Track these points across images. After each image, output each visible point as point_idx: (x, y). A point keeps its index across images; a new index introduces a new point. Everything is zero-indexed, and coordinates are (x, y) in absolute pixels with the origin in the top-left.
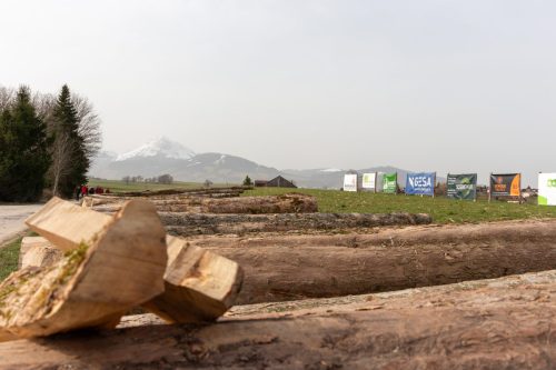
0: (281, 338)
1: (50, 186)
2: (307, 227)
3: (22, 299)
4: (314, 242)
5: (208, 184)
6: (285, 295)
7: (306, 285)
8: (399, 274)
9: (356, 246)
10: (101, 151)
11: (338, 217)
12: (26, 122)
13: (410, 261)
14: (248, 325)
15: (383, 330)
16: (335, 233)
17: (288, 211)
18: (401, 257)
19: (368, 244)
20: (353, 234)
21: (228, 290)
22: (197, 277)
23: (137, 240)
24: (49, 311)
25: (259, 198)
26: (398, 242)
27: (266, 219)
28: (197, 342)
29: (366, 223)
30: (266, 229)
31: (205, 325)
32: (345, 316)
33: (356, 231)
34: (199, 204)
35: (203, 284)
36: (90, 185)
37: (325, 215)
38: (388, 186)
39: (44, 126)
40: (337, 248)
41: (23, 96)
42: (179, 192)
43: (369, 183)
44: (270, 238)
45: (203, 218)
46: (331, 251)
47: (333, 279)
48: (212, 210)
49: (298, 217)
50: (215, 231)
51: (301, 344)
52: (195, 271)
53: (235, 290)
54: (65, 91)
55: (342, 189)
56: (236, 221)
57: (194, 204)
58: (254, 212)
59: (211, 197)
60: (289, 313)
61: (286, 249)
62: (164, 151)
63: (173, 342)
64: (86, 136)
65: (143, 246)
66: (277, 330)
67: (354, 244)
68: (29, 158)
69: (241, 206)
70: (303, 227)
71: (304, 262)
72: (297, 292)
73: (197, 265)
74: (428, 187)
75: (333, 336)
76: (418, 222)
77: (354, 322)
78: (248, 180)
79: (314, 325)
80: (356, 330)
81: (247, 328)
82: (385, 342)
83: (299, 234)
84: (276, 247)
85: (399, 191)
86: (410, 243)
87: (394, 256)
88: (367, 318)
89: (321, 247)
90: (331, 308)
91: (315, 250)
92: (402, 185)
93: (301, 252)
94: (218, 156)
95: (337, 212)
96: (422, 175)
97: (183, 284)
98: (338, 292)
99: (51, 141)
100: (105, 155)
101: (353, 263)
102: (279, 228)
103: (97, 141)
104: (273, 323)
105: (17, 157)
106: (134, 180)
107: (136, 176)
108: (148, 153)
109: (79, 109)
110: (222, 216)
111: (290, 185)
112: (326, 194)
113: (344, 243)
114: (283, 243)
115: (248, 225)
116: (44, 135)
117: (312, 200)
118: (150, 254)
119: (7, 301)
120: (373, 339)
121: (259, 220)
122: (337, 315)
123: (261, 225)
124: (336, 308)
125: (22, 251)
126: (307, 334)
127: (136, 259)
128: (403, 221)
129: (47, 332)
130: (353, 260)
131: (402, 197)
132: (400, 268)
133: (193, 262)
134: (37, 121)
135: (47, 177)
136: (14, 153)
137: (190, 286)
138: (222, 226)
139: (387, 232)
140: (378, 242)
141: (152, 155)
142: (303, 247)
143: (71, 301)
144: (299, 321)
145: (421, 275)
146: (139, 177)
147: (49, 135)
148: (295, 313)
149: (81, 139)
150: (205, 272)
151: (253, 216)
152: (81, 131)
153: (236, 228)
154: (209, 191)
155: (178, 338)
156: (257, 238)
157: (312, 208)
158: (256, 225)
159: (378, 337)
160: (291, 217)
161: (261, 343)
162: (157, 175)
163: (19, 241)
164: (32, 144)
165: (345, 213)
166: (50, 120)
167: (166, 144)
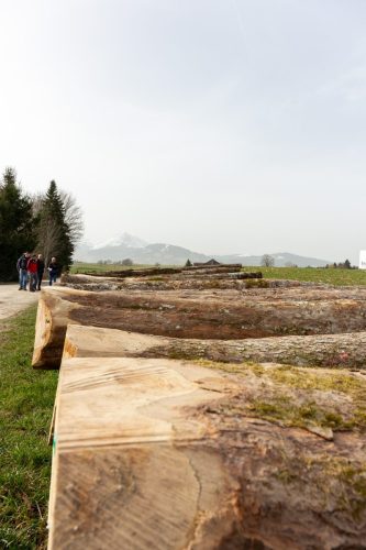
5: (158, 265)
12: (12, 202)
39: (30, 207)
41: (10, 177)
54: (53, 185)
62: (126, 243)
64: (71, 225)
78: (189, 263)
94: (164, 245)
99: (37, 222)
103: (80, 228)
106: (106, 263)
107: (107, 260)
109: (64, 201)
116: (30, 215)
134: (23, 202)
147: (34, 216)
149: (67, 227)
152: (67, 220)
164: (19, 224)
167: (127, 238)
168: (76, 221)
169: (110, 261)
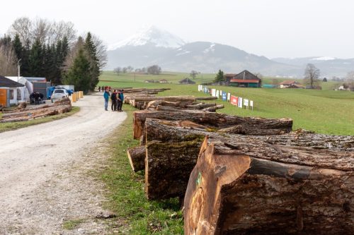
62: (153, 41)
94: (208, 45)
106: (125, 71)
107: (126, 67)
108: (138, 43)
141: (141, 44)
146: (129, 68)
162: (147, 65)
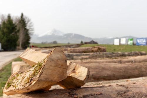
0: (103, 93)
1: (19, 46)
2: (103, 57)
3: (19, 81)
4: (107, 62)
5: (69, 43)
6: (97, 80)
7: (104, 76)
8: (136, 72)
9: (121, 63)
10: (34, 34)
11: (113, 53)
12: (10, 25)
13: (140, 68)
14: (91, 89)
15: (138, 91)
16: (113, 59)
17: (96, 52)
18: (137, 67)
19: (125, 62)
20: (119, 59)
21: (85, 77)
22: (75, 73)
23: (58, 61)
24: (30, 84)
25: (87, 48)
26: (135, 61)
27: (89, 55)
28: (76, 94)
29: (123, 55)
30: (90, 58)
31: (77, 89)
32: (124, 86)
33: (120, 58)
34: (67, 50)
35: (77, 75)
36: (31, 45)
37: (109, 53)
38: (130, 42)
39: (16, 26)
40: (114, 64)
41: (9, 17)
42: (60, 46)
43: (123, 42)
44: (92, 61)
45: (68, 55)
46: (113, 65)
47: (114, 74)
48: (71, 52)
49: (100, 54)
50: (73, 59)
51: (110, 95)
52: (74, 71)
53: (87, 77)
54: (22, 15)
55: (114, 44)
56: (79, 55)
57: (65, 50)
58: (85, 52)
59: (70, 48)
60: (103, 85)
61: (97, 64)
62: (54, 33)
63: (68, 94)
64: (29, 29)
65: (60, 63)
66: (101, 90)
67: (120, 62)
68: (12, 37)
69: (81, 51)
70: (102, 57)
71: (104, 69)
72: (101, 79)
73: (74, 69)
74: (144, 43)
75: (121, 93)
76: (142, 54)
77: (127, 88)
78: (82, 42)
79: (113, 89)
80: (128, 91)
81: (91, 90)
82: (139, 95)
83: (101, 59)
84: (94, 64)
85: (134, 44)
86: (140, 62)
87: (135, 66)
88: (131, 87)
89: (109, 64)
90: (118, 83)
91: (107, 65)
92: (135, 42)
93: (102, 65)
95: (113, 52)
96: (142, 38)
97: (70, 75)
98: (115, 78)
99: (18, 31)
100: (35, 35)
101: (120, 69)
102: (94, 57)
103: (33, 30)
104: (100, 88)
105: (8, 36)
106: (45, 43)
108: (49, 34)
109: (26, 20)
110: (75, 54)
111: (96, 43)
112: (109, 46)
113: (117, 62)
114: (96, 62)
115: (84, 57)
116: (16, 29)
117: (104, 48)
118: (62, 65)
119: (14, 81)
120: (135, 94)
121: (87, 55)
122: (121, 86)
123: (87, 57)
124: (119, 84)
125: (12, 66)
126: (112, 92)
127: (58, 67)
128: (136, 54)
129: (28, 91)
130: (120, 68)
131: (135, 46)
132: (137, 70)
133: (73, 68)
134: (14, 25)
135: (18, 43)
136: (7, 35)
137: (73, 76)
138: (75, 57)
139: (132, 58)
140: (129, 62)
142: (103, 63)
143: (39, 81)
144: (108, 87)
145: (144, 73)
147: (18, 29)
148: (106, 85)
149: (28, 30)
150: (77, 71)
151: (85, 54)
152: (27, 27)
153: (79, 57)
154: (70, 46)
155: (69, 93)
156: (87, 61)
157: (104, 50)
158: (86, 57)
159: (136, 93)
160: (98, 54)
161: (96, 95)
163: (11, 63)
164: (13, 32)
165: (116, 52)
166: (18, 24)
167: (55, 31)
168: (32, 27)
169: (47, 42)
